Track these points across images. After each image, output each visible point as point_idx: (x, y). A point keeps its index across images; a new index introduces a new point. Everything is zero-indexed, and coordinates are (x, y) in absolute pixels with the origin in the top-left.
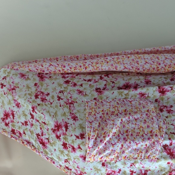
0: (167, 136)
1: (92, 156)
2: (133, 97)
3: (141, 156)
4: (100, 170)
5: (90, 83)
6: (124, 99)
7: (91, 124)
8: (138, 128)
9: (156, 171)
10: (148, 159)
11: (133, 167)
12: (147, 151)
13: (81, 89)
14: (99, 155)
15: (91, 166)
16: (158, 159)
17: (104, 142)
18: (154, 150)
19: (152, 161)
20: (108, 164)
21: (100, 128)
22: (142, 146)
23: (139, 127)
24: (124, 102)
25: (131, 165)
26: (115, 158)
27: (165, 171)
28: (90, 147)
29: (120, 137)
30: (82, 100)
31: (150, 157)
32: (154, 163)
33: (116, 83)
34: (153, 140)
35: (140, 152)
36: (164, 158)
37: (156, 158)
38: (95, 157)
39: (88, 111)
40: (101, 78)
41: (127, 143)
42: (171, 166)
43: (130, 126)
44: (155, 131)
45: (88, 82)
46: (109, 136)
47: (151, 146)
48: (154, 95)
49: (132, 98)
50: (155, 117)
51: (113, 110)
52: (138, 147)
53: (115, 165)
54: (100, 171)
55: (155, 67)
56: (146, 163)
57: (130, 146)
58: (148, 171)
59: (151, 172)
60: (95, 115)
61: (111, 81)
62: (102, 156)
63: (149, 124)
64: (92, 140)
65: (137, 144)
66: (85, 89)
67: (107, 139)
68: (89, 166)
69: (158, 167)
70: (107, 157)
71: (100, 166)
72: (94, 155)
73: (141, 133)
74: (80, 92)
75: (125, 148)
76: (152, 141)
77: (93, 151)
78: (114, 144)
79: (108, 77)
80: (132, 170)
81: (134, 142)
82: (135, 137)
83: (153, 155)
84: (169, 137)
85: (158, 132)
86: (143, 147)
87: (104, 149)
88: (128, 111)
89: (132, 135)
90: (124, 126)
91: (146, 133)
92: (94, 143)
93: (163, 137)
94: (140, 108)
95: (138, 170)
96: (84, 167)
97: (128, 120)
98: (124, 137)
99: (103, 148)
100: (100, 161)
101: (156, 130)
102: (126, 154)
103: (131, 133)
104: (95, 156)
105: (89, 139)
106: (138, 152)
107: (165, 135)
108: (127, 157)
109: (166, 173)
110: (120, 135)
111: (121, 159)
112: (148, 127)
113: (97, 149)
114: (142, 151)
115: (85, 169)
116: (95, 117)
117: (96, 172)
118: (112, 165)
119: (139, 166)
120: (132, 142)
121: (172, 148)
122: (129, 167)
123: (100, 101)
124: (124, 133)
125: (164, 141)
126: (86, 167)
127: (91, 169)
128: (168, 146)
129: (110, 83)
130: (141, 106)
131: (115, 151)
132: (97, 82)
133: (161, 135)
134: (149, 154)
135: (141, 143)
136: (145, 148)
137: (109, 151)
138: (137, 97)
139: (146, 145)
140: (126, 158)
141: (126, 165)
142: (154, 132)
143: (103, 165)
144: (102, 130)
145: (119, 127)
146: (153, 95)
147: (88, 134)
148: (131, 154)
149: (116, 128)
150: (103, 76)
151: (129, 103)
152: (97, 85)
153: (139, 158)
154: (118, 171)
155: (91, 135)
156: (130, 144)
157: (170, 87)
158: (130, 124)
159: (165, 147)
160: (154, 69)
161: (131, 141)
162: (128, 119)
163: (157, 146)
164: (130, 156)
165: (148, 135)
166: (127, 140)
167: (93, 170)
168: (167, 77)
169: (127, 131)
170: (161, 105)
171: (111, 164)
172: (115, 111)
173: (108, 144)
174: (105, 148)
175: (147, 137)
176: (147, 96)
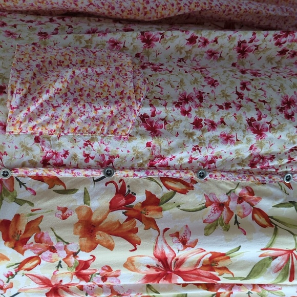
0: (147, 101)
1: (17, 122)
2: (100, 46)
3: (103, 130)
4: (31, 149)
5: (30, 24)
6: (84, 48)
7: (20, 73)
8: (101, 87)
9: (128, 159)
10: (115, 134)
11: (89, 148)
12: (113, 123)
13: (13, 30)
14: (29, 121)
15: (16, 141)
16: (130, 136)
17: (38, 100)
18: (124, 121)
19: (120, 138)
20: (46, 140)
21: (35, 81)
22: (104, 113)
23: (103, 85)
24: (83, 52)
25: (86, 145)
26: (57, 130)
27: (143, 158)
28: (13, 106)
29: (68, 96)
30: (11, 44)
31: (117, 131)
32: (125, 143)
33: (75, 29)
34: (123, 105)
35: (100, 123)
36: (141, 135)
37: (127, 133)
38: (22, 125)
39: (17, 56)
40: (51, 20)
41: (79, 106)
42: (153, 151)
43: (88, 82)
44: (128, 92)
45: (27, 23)
46: (48, 92)
47: (119, 115)
48: (134, 46)
49: (98, 47)
50: (131, 72)
51: (62, 59)
52: (99, 114)
53: (57, 142)
54: (32, 151)
55: (141, 7)
56: (111, 141)
57: (84, 111)
58: (114, 158)
59: (121, 160)
60: (28, 62)
61: (67, 25)
62: (34, 123)
63: (120, 81)
64: (18, 96)
65: (96, 110)
66: (19, 31)
67: (45, 97)
68: (12, 141)
69: (131, 151)
70: (43, 126)
71: (31, 142)
72: (21, 120)
73: (105, 95)
74: (10, 34)
75: (75, 113)
76: (121, 106)
77: (19, 114)
78: (57, 107)
79: (64, 20)
80: (87, 152)
81: (90, 105)
82: (94, 99)
83: (122, 129)
84: (151, 103)
85: (131, 94)
86: (106, 116)
87: (38, 113)
88: (87, 63)
89: (88, 95)
90: (77, 82)
91: (113, 94)
92: (21, 102)
93: (140, 102)
94: (109, 61)
95: (98, 154)
96: (4, 144)
97: (85, 74)
98: (75, 97)
99: (37, 111)
100: (32, 134)
101: (130, 91)
102: (77, 125)
103: (87, 92)
104: (21, 123)
105: (12, 93)
106: (98, 123)
107: (144, 99)
108: (79, 129)
109: (146, 162)
110: (69, 94)
111: (68, 132)
112: (117, 85)
113: (25, 111)
114: (105, 121)
115: (6, 146)
116: (27, 64)
117: (25, 153)
118: (52, 142)
119: (100, 148)
120: (87, 106)
121: (155, 121)
122: (82, 148)
123: (43, 47)
124: (75, 92)
125: (143, 108)
126: (7, 144)
127: (16, 148)
128: (148, 117)
129: (65, 27)
130: (111, 59)
131: (58, 117)
132: (43, 24)
133: (138, 98)
134: (115, 127)
135: (103, 108)
136: (110, 117)
137: (47, 117)
138: (105, 47)
139: (112, 112)
140: (77, 131)
141: (77, 144)
142: (126, 94)
143: (37, 140)
144: (38, 84)
145: (68, 82)
146: (132, 45)
147: (11, 85)
148: (86, 126)
149: (62, 82)
150: (55, 18)
151: (92, 54)
152: (42, 28)
153: (99, 132)
154: (63, 153)
155: (16, 87)
156: (84, 108)
157: (161, 34)
158: (88, 80)
159: (144, 118)
160: (139, 10)
161: (86, 104)
162: (84, 72)
163: (129, 113)
164: (84, 128)
165: (116, 97)
166: (79, 102)
167: (20, 149)
168: (162, 28)
169: (81, 90)
170: (145, 61)
171: (50, 141)
172: (65, 61)
173: (45, 104)
174: (40, 112)
175: (114, 100)
176: (122, 45)
